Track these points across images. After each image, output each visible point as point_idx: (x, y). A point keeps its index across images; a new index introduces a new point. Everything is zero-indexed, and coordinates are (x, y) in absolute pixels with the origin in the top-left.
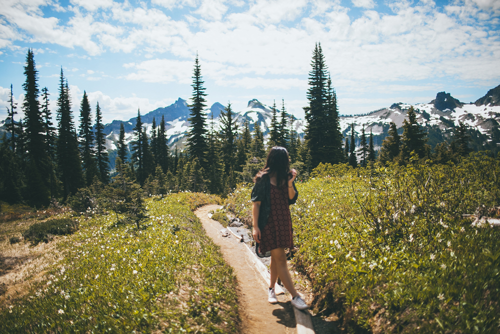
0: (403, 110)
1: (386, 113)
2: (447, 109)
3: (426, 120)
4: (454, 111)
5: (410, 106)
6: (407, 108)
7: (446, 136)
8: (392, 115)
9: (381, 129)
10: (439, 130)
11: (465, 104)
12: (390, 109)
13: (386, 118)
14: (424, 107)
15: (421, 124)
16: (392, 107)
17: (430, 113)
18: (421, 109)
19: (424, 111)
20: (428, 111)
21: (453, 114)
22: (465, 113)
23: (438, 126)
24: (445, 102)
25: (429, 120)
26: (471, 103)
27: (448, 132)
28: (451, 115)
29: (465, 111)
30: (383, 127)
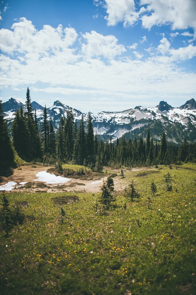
0: (142, 110)
1: (132, 111)
2: (165, 111)
3: (154, 116)
4: (169, 112)
5: (145, 108)
6: (144, 109)
7: (164, 125)
8: (135, 113)
9: (129, 120)
10: (160, 122)
11: (174, 108)
12: (134, 109)
13: (132, 114)
14: (153, 109)
15: (151, 118)
16: (135, 108)
17: (156, 113)
18: (151, 110)
19: (153, 111)
20: (155, 111)
22: (174, 113)
23: (160, 120)
24: (164, 107)
25: (155, 116)
26: (178, 108)
27: (165, 123)
28: (167, 114)
30: (130, 119)
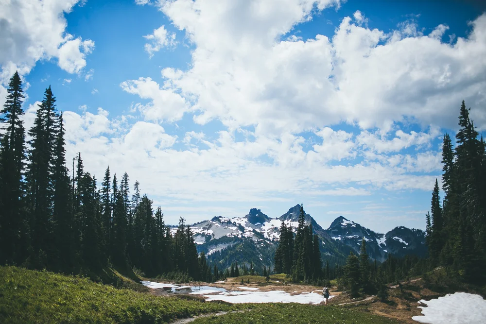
0: (223, 222)
1: (208, 225)
2: (258, 223)
3: (242, 232)
4: (264, 225)
5: (227, 219)
6: (226, 221)
7: (258, 246)
8: (213, 227)
9: (204, 239)
10: (252, 241)
11: (272, 219)
12: (211, 221)
13: (208, 229)
14: (240, 220)
15: (238, 235)
16: (213, 220)
17: (245, 226)
18: (237, 222)
19: (240, 224)
20: (243, 224)
21: (263, 227)
22: (273, 227)
23: (251, 238)
24: (257, 217)
25: (244, 232)
26: (277, 219)
27: (259, 243)
28: (262, 228)
29: (272, 225)
30: (206, 237)
